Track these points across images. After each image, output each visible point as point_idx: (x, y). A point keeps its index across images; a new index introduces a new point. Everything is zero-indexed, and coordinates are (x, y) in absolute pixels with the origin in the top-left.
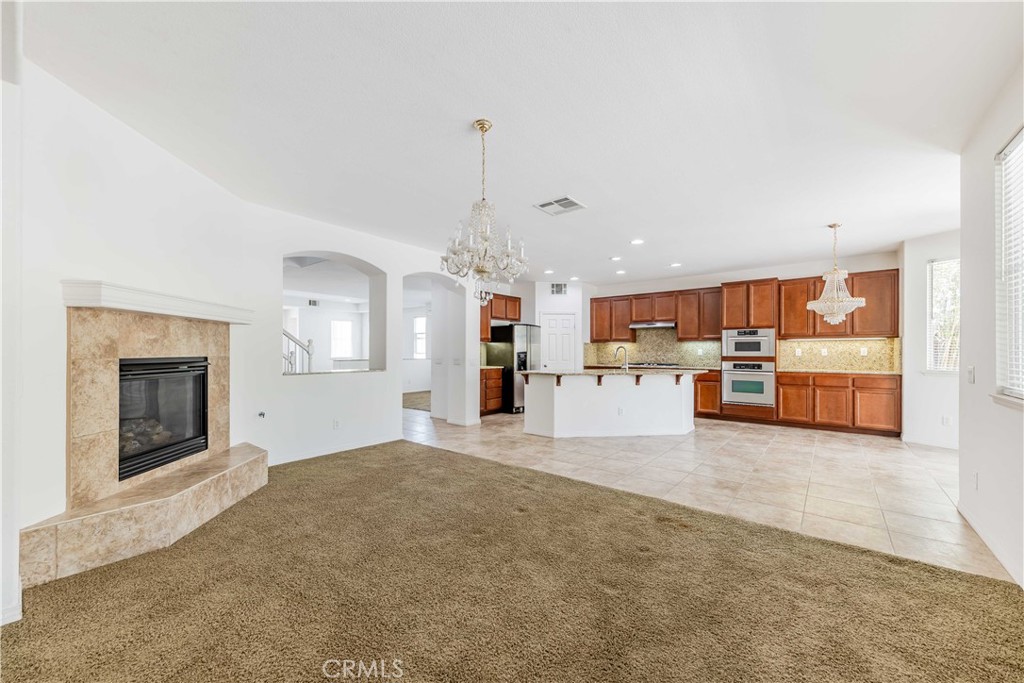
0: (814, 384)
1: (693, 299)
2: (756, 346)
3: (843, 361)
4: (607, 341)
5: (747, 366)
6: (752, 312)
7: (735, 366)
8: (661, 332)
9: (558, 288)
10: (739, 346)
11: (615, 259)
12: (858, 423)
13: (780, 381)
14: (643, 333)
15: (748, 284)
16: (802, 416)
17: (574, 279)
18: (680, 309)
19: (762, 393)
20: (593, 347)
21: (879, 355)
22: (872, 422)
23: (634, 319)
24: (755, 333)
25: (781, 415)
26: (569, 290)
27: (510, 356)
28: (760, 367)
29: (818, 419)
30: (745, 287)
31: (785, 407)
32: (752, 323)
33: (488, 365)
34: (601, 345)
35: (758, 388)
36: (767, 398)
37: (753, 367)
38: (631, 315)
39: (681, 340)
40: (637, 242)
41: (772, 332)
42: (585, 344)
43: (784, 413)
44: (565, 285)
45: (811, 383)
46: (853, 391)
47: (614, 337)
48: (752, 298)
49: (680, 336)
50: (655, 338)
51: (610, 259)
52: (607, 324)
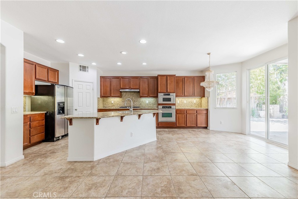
0: (186, 113)
1: (146, 80)
2: (169, 100)
3: (190, 105)
4: (109, 97)
5: (167, 107)
6: (168, 87)
7: (163, 107)
8: (132, 93)
9: (83, 68)
10: (164, 100)
11: (123, 53)
12: (198, 125)
13: (177, 112)
14: (125, 94)
15: (167, 76)
16: (183, 124)
17: (94, 64)
18: (141, 84)
19: (172, 117)
20: (101, 99)
21: (198, 103)
22: (201, 125)
23: (122, 87)
24: (169, 95)
25: (177, 125)
26: (90, 70)
27: (51, 104)
28: (171, 107)
29: (188, 125)
30: (166, 77)
31: (178, 122)
32: (168, 91)
33: (31, 111)
34: (105, 99)
35: (170, 115)
36: (173, 119)
37: (169, 107)
38: (120, 85)
39: (141, 97)
40: (143, 41)
41: (175, 94)
42: (98, 98)
43: (178, 124)
44: (88, 67)
45: (186, 112)
46: (197, 115)
47: (112, 95)
48: (168, 82)
49: (141, 95)
50: (130, 96)
51: (121, 52)
52: (108, 89)
